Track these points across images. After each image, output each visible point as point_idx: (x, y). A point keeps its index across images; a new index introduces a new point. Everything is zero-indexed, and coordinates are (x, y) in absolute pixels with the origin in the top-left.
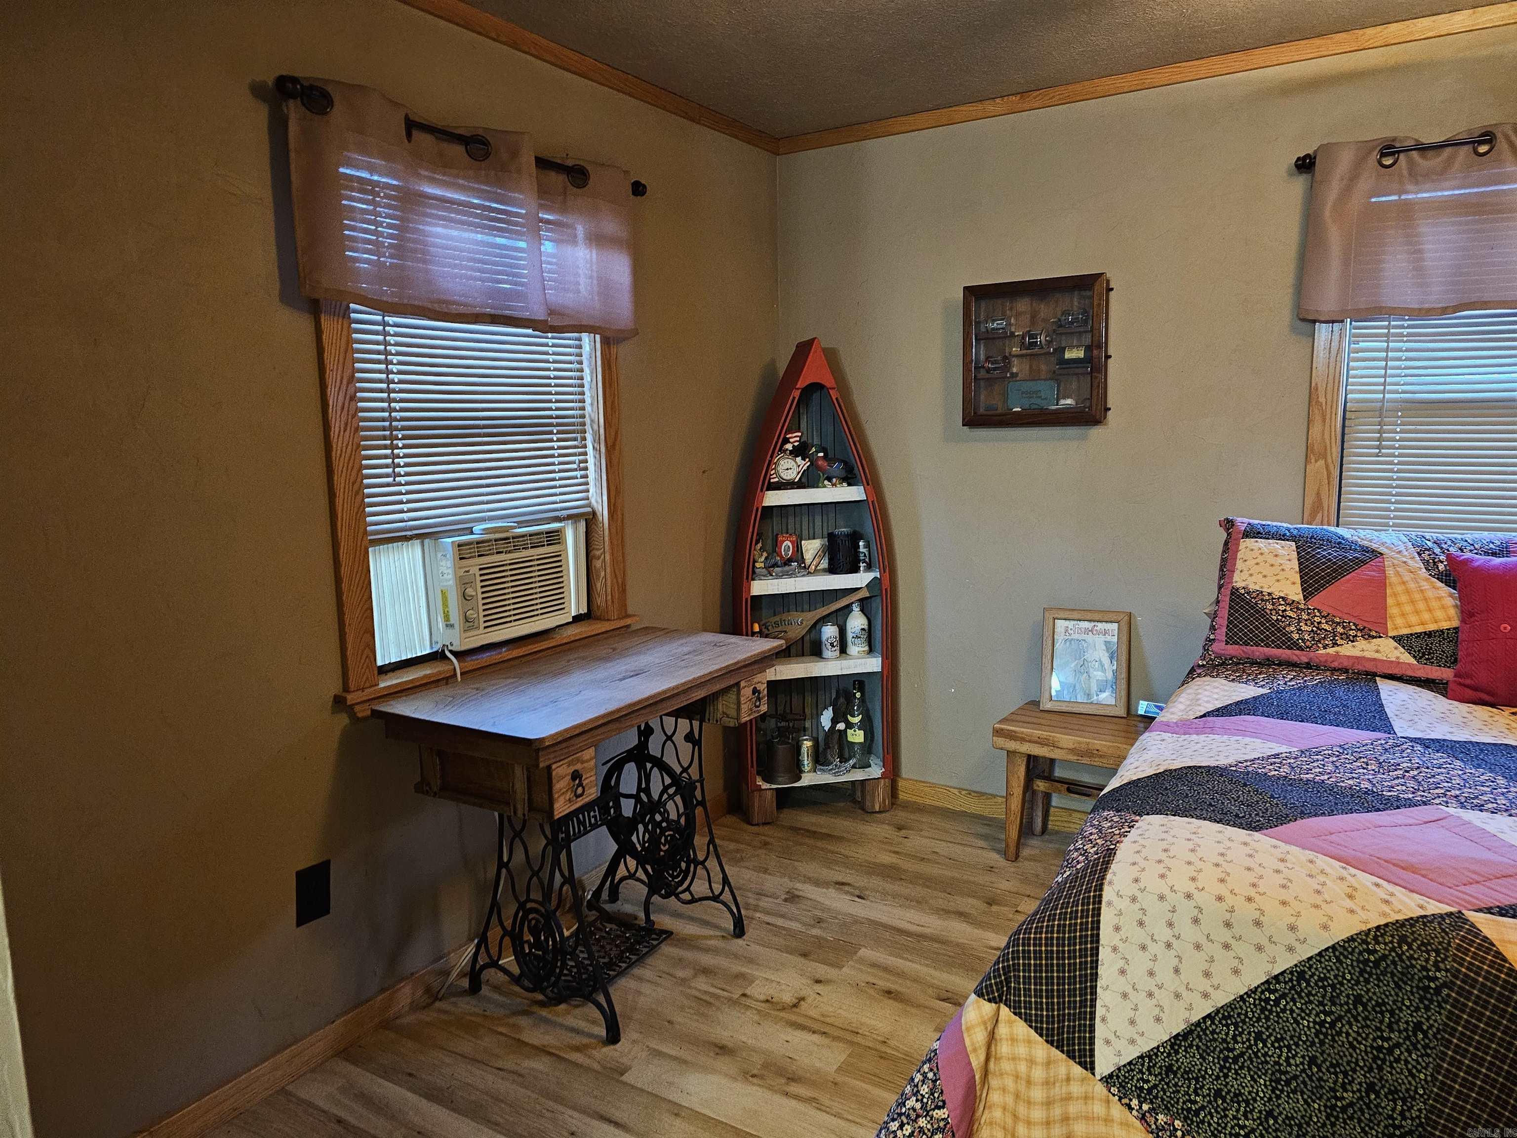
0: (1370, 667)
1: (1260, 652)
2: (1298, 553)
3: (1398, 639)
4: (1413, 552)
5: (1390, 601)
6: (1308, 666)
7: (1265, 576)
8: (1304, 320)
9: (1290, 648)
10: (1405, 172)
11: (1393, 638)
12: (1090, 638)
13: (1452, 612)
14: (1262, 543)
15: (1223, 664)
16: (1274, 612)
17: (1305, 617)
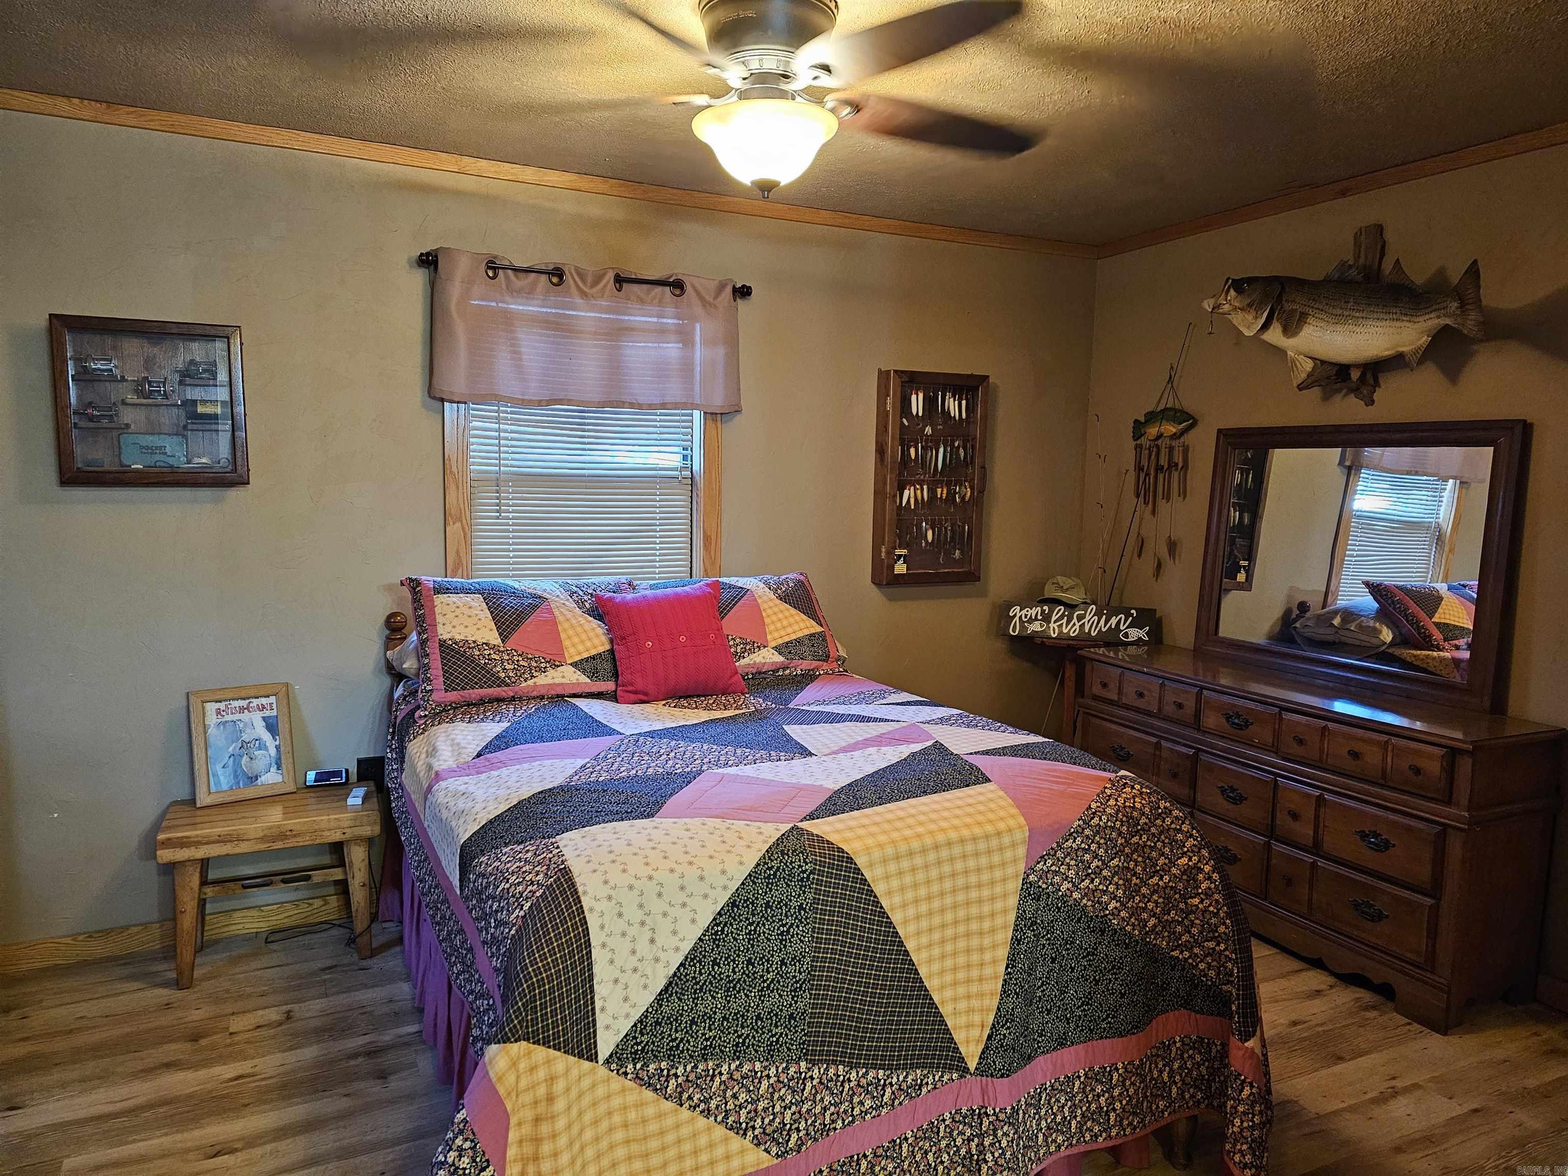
0: (560, 691)
1: (474, 694)
2: (487, 604)
3: (575, 665)
4: (566, 595)
5: (563, 636)
6: (513, 699)
7: (466, 627)
8: (434, 398)
9: (499, 686)
10: (504, 287)
11: (571, 664)
12: (245, 716)
13: (604, 639)
14: (454, 598)
15: (444, 710)
16: (481, 657)
17: (506, 657)
